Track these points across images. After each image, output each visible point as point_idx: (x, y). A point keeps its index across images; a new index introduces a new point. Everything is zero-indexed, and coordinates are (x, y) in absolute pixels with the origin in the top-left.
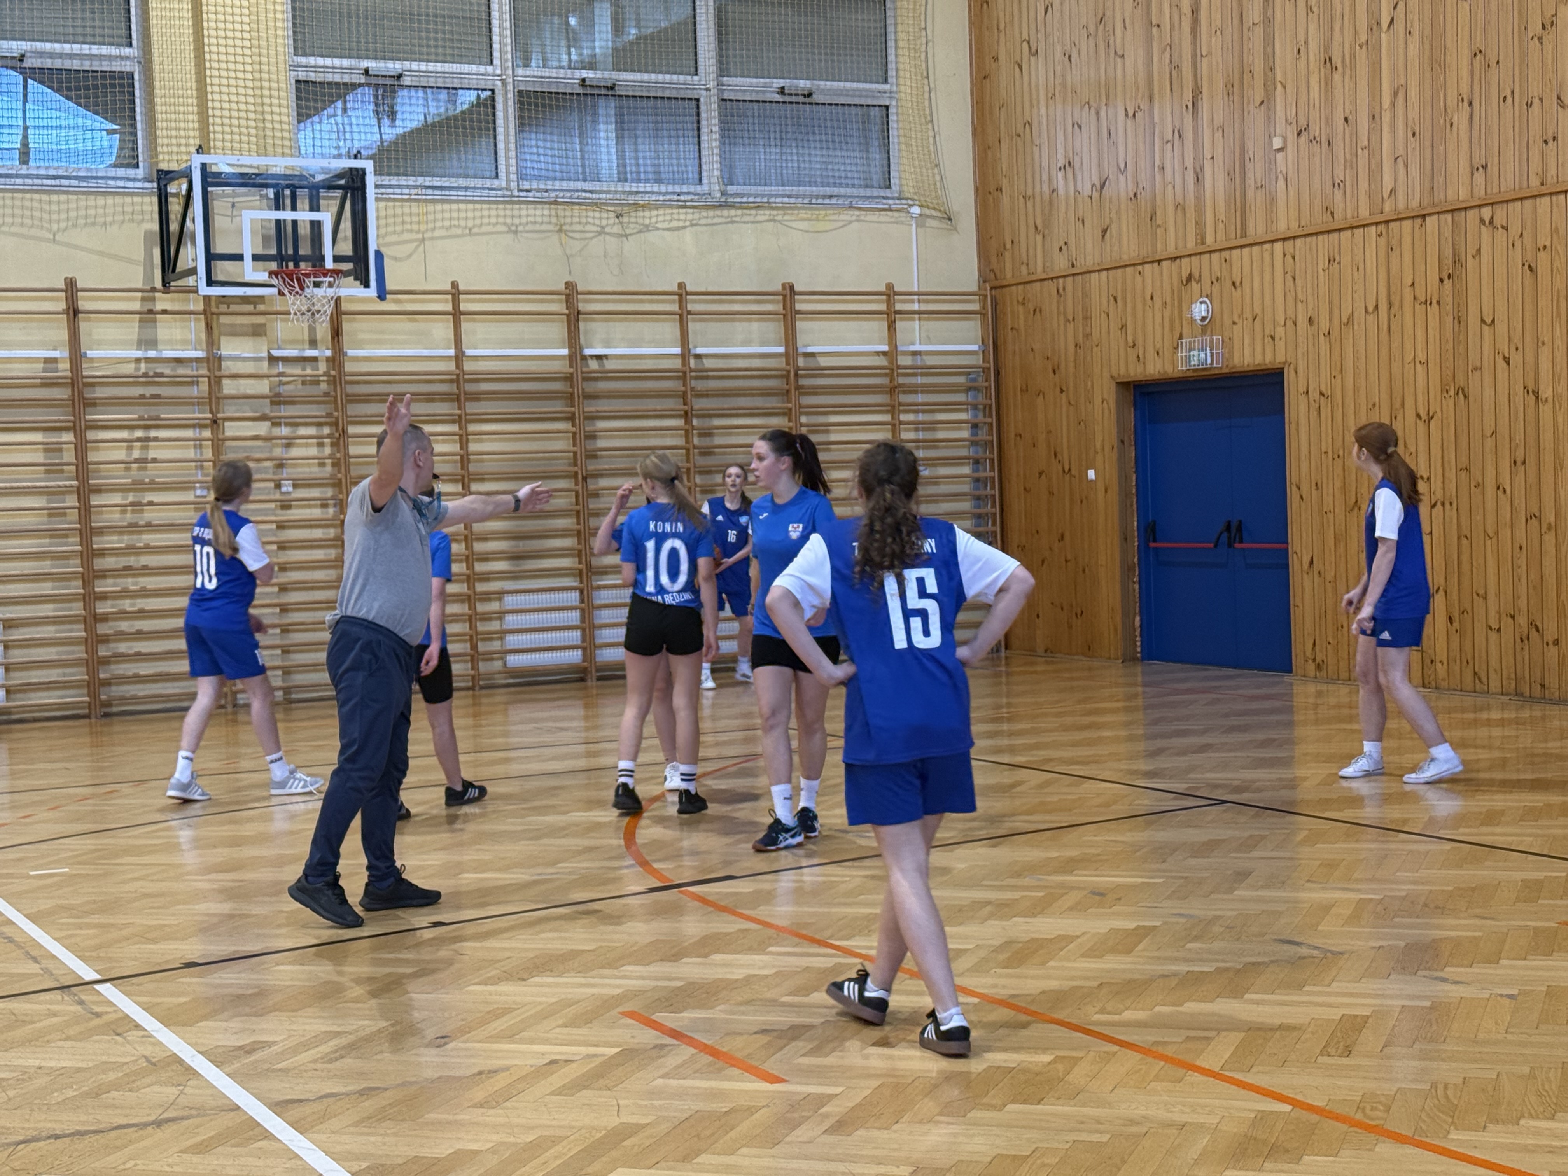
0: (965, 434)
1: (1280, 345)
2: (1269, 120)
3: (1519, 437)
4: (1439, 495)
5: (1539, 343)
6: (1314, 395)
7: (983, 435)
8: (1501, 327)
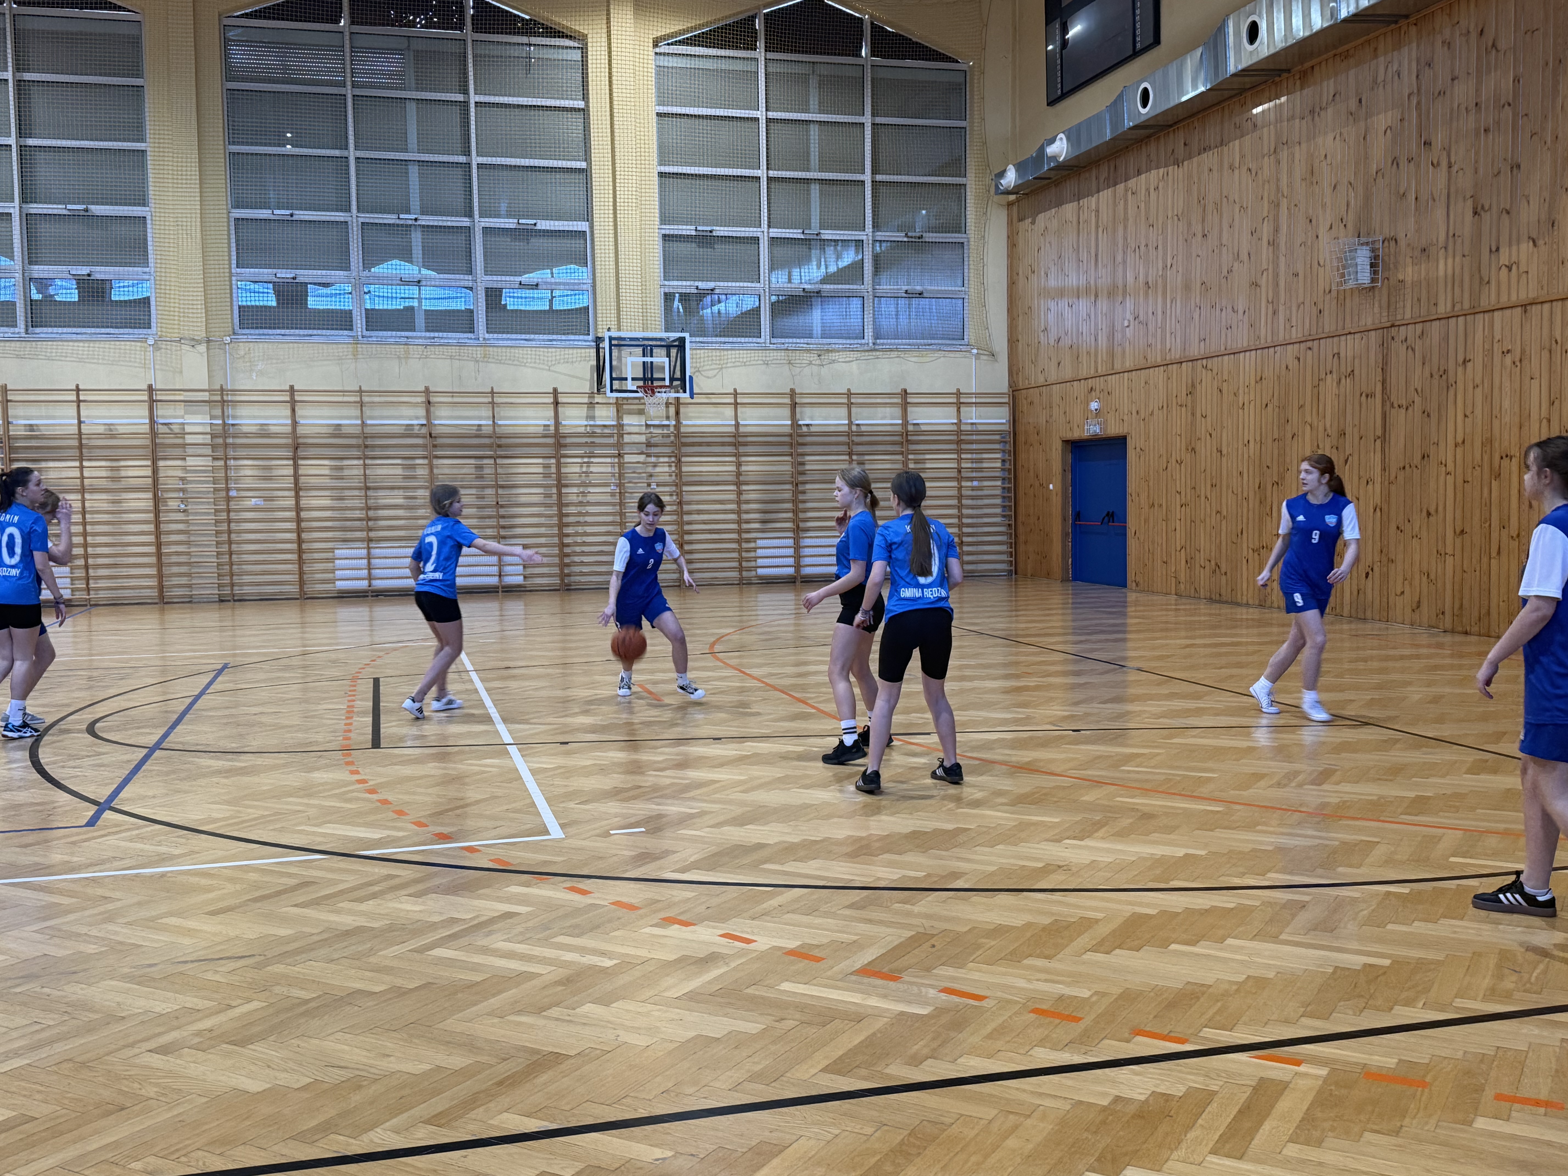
0: (999, 465)
1: (1126, 424)
2: (1124, 311)
3: (1214, 473)
4: (1183, 501)
5: (1222, 427)
6: (1138, 449)
7: (1007, 466)
8: (1209, 419)
